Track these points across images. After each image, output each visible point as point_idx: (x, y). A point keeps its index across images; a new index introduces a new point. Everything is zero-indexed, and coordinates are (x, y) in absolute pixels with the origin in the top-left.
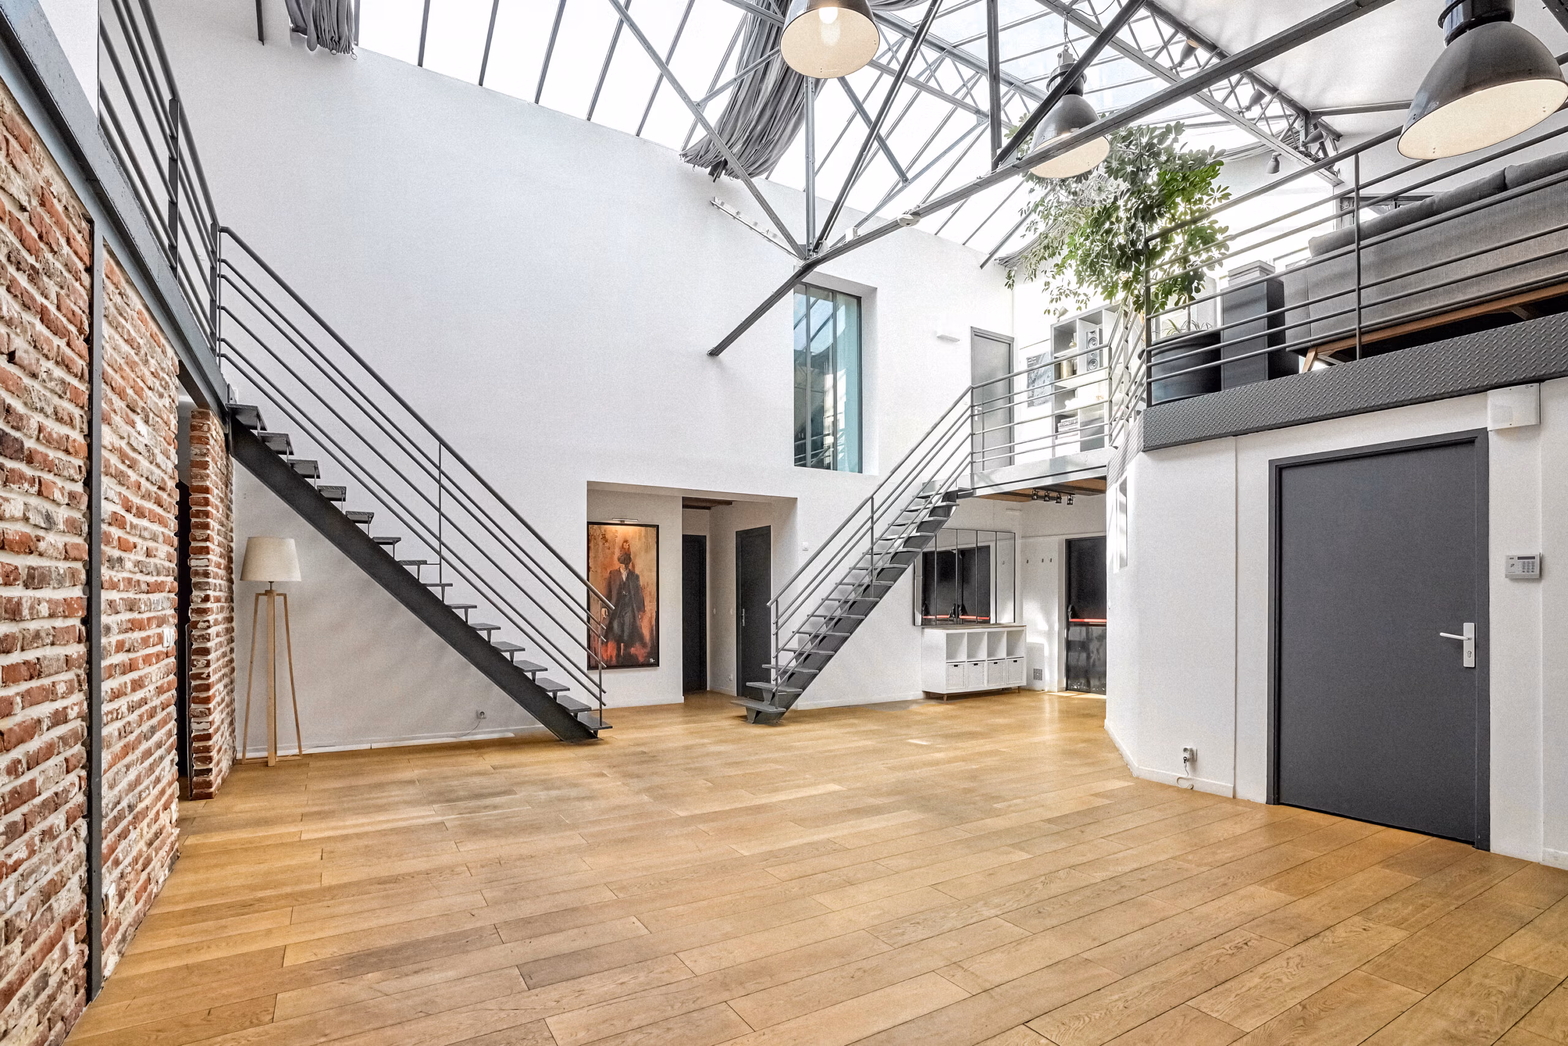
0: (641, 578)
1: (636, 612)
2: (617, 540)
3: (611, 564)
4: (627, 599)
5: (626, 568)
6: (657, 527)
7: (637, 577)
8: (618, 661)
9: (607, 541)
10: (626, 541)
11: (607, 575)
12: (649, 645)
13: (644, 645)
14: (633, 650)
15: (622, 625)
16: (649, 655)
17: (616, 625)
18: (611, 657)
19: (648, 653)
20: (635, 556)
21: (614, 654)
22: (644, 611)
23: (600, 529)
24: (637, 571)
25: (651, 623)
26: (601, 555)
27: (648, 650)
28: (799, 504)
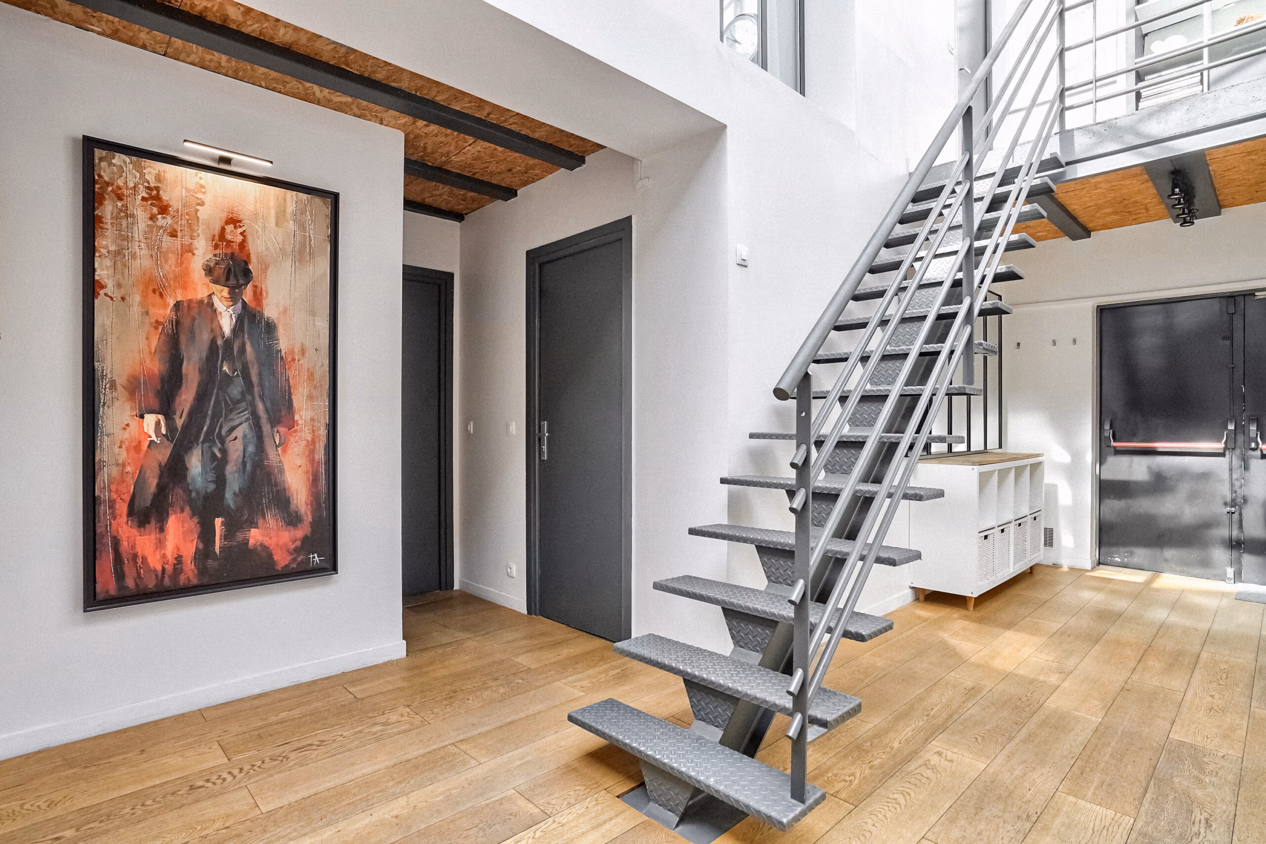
0: (281, 332)
1: (266, 428)
2: (204, 213)
3: (182, 279)
4: (235, 391)
5: (234, 296)
6: (334, 198)
7: (270, 328)
8: (202, 571)
9: (164, 210)
10: (234, 221)
11: (166, 312)
12: (308, 518)
13: (292, 519)
14: (255, 536)
15: (218, 465)
16: (308, 544)
17: (195, 464)
18: (179, 559)
19: (305, 540)
20: (264, 270)
21: (190, 549)
22: (291, 425)
23: (140, 169)
24: (270, 311)
25: (312, 452)
26: (142, 253)
27: (300, 532)
28: (732, 142)
